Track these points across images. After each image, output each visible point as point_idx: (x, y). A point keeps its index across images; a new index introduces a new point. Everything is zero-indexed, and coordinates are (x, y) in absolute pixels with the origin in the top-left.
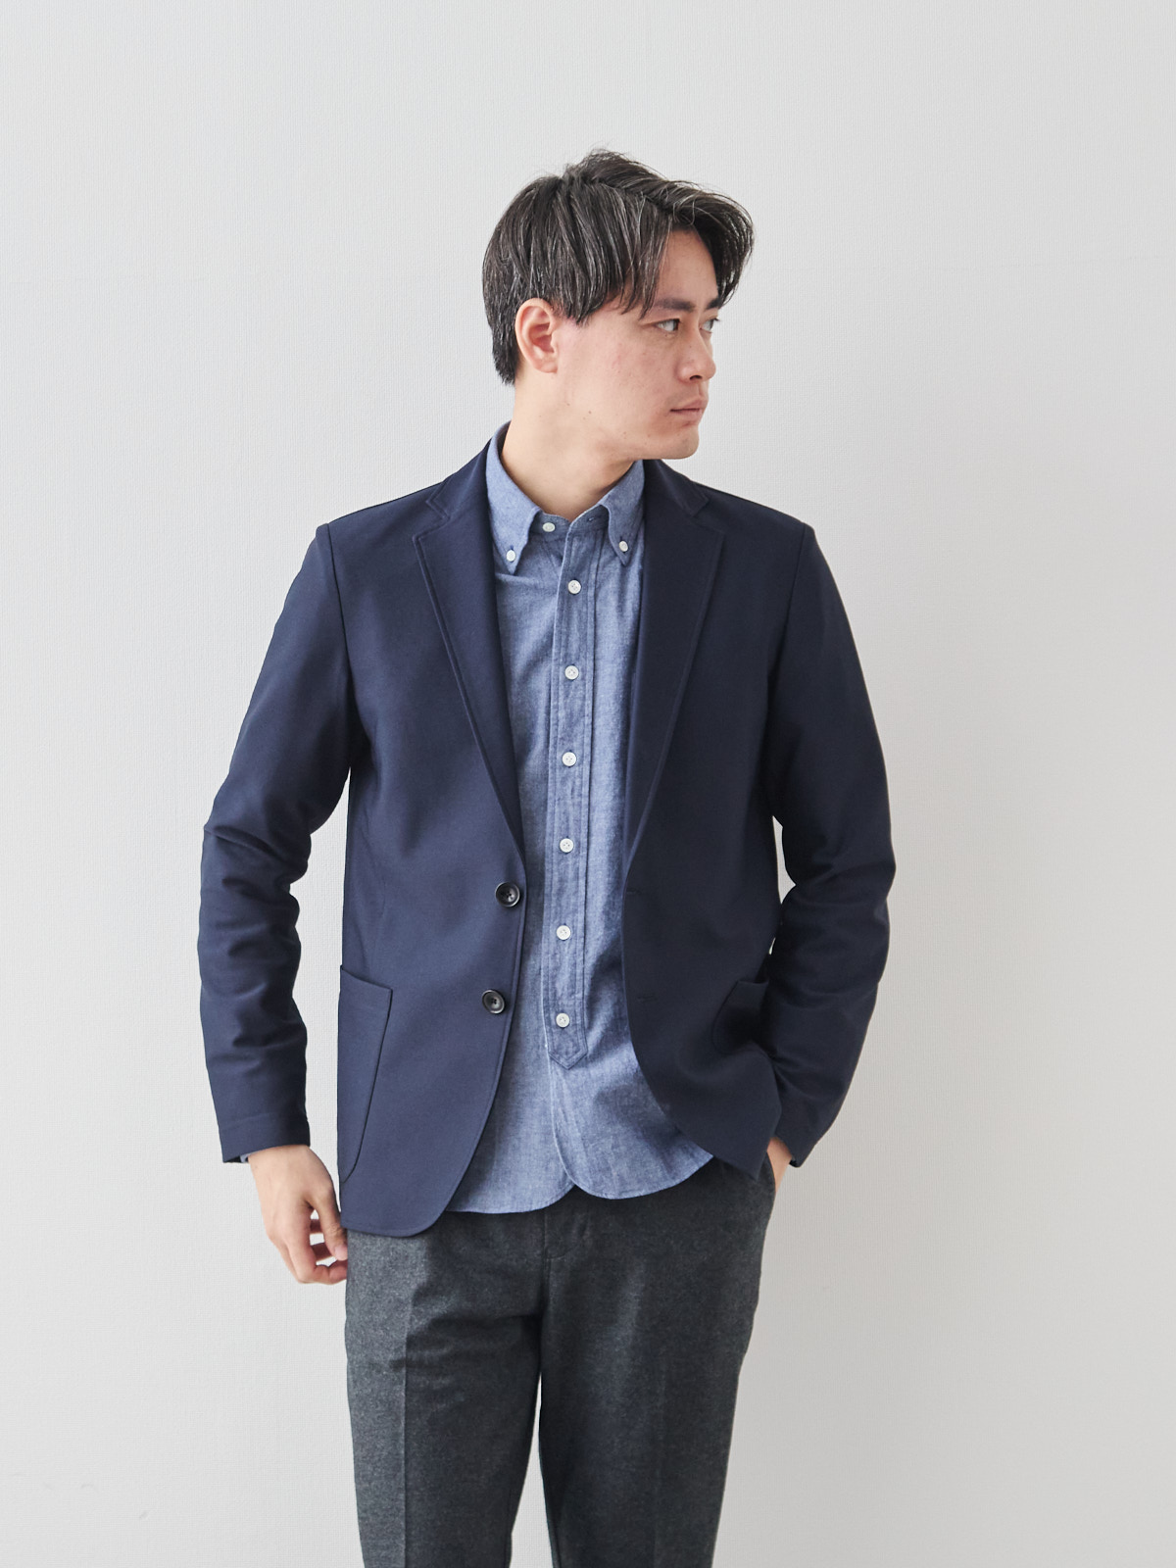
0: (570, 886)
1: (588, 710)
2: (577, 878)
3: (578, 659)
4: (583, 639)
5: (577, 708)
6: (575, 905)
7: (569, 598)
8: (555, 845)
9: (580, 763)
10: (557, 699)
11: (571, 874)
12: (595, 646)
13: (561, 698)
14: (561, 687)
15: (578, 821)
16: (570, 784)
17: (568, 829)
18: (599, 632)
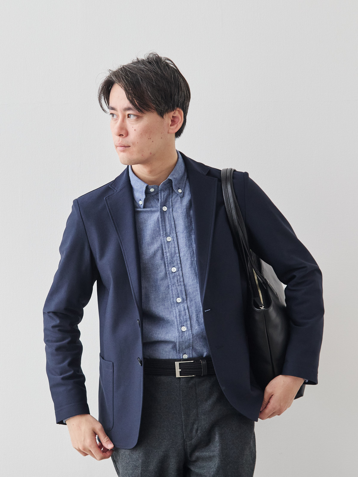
0: (183, 313)
1: (177, 251)
2: (185, 310)
3: (170, 234)
4: (171, 226)
5: (173, 251)
6: (186, 319)
7: (163, 213)
8: (175, 301)
9: (178, 271)
10: (166, 250)
11: (182, 309)
12: (175, 228)
13: (167, 249)
14: (166, 245)
15: (181, 291)
16: (176, 278)
17: (178, 294)
18: (176, 223)
